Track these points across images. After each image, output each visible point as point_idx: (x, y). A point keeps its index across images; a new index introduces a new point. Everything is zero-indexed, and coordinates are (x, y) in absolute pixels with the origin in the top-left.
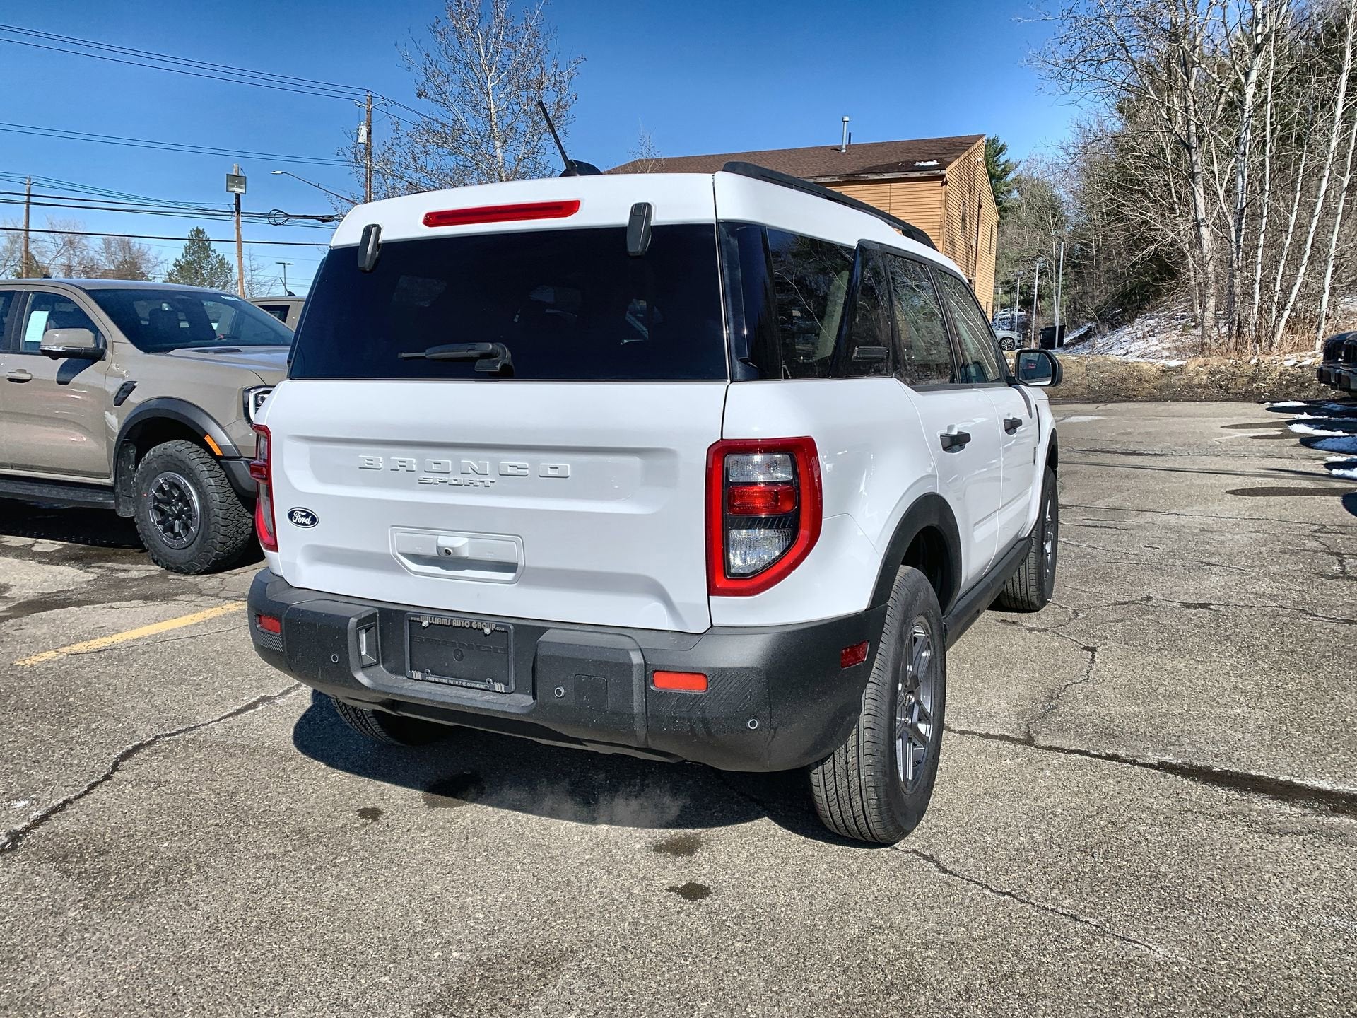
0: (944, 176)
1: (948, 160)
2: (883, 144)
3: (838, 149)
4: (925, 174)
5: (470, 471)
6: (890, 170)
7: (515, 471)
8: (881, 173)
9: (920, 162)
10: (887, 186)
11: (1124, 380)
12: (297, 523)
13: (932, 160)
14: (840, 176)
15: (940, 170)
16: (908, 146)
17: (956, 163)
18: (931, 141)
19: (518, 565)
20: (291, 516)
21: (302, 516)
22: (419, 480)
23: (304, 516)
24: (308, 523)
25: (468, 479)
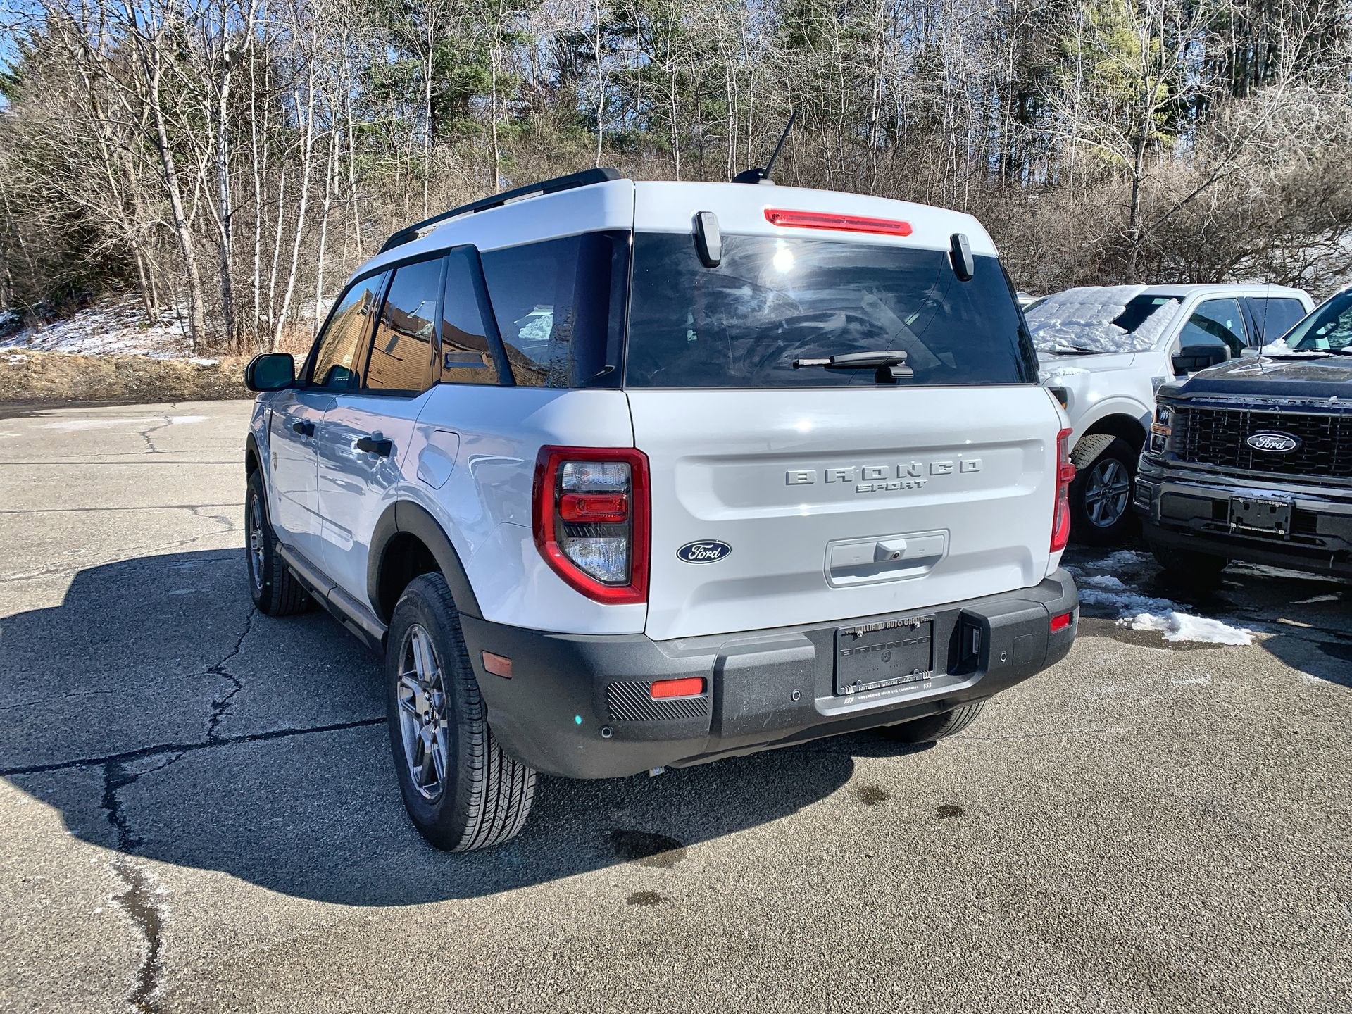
5: (907, 474)
11: (162, 379)
12: (696, 559)
19: (939, 557)
20: (685, 553)
21: (706, 550)
22: (857, 488)
23: (709, 550)
24: (716, 556)
25: (905, 482)
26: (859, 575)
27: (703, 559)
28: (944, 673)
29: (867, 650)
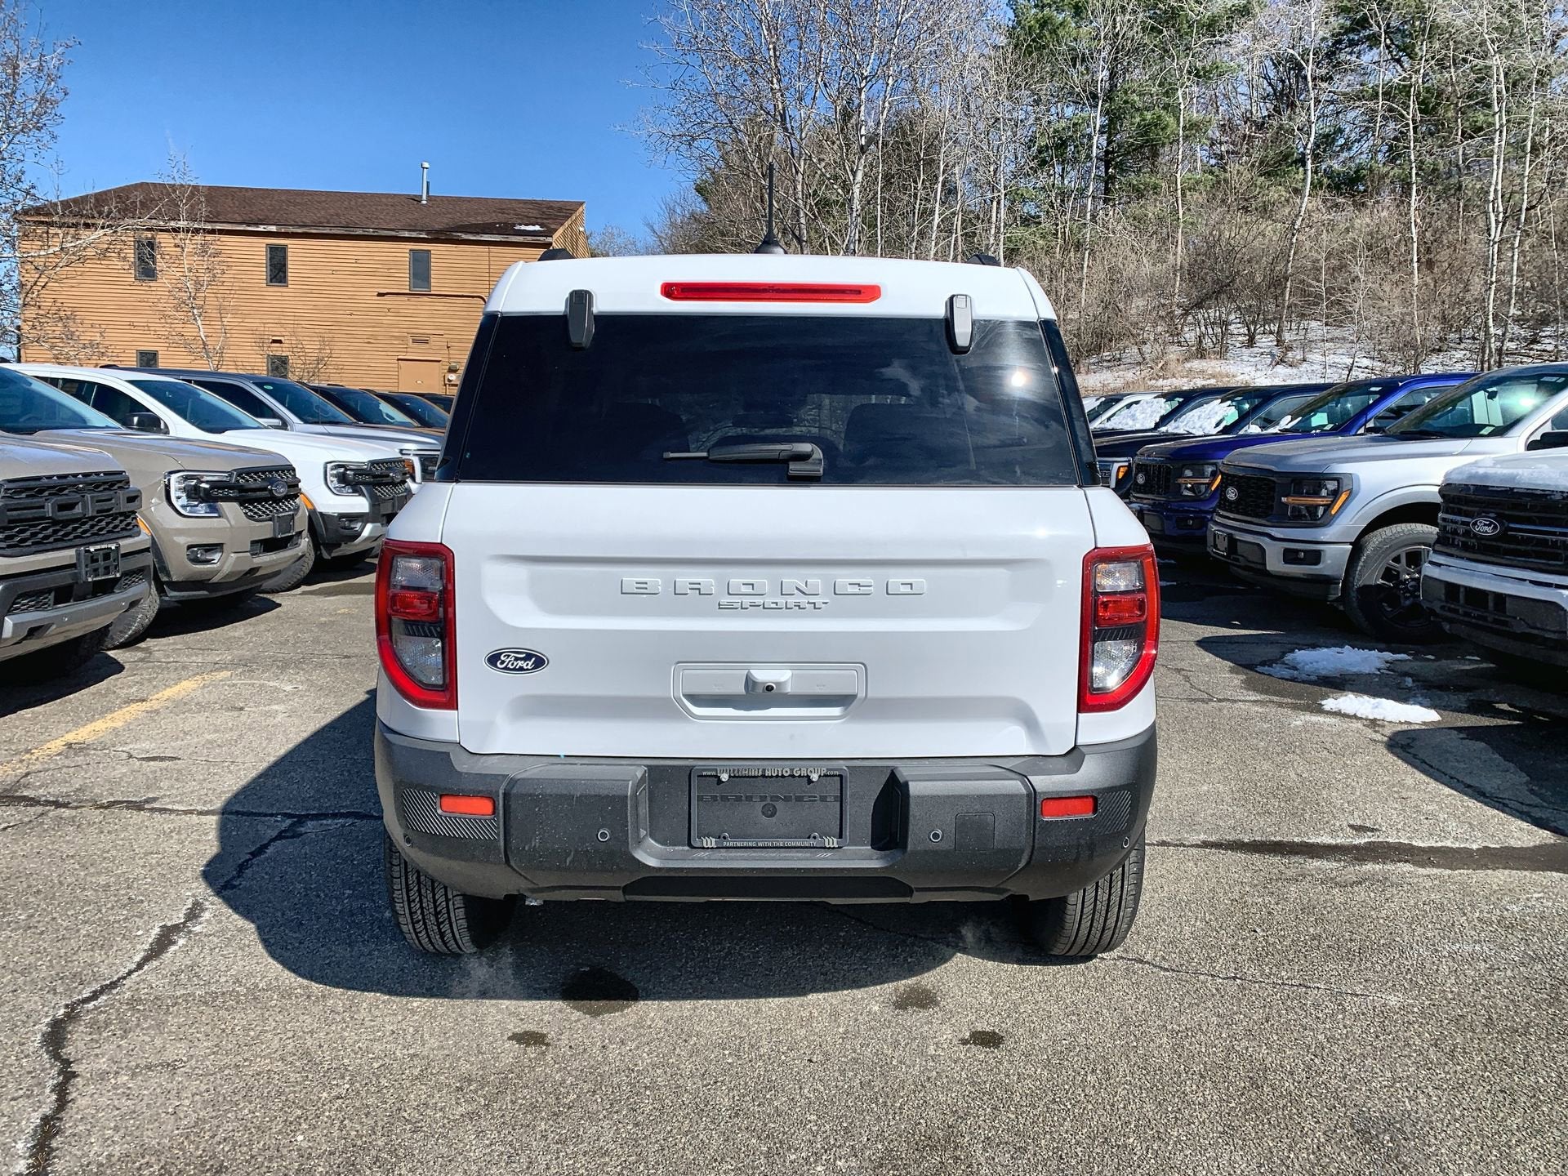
0: (551, 244)
1: (553, 226)
2: (470, 200)
3: (417, 199)
4: (529, 239)
5: (796, 591)
6: (487, 231)
7: (856, 590)
8: (478, 233)
9: (520, 225)
10: (484, 249)
12: (506, 668)
13: (534, 225)
14: (428, 232)
15: (546, 236)
16: (501, 205)
17: (561, 230)
18: (525, 202)
19: (854, 696)
20: (493, 660)
21: (517, 659)
22: (719, 605)
23: (521, 659)
24: (529, 667)
25: (791, 601)
26: (736, 707)
27: (514, 669)
28: (866, 845)
29: (738, 799)
